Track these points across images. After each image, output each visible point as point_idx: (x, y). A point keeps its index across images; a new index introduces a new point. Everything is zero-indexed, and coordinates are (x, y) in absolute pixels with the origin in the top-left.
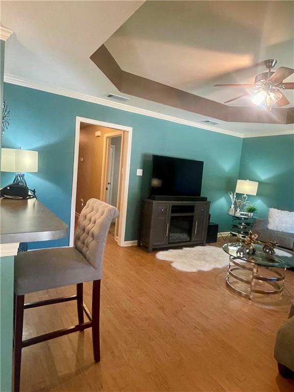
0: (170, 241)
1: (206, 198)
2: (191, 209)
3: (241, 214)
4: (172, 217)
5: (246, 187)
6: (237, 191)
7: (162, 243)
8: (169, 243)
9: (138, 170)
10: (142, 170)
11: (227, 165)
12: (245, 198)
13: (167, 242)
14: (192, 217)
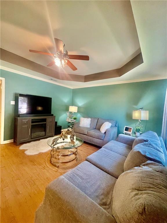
0: (32, 138)
1: (53, 115)
2: (45, 120)
3: (71, 121)
4: (32, 125)
5: (73, 109)
6: (70, 111)
7: (27, 139)
8: (31, 139)
9: (11, 101)
10: (14, 102)
11: (66, 100)
12: (73, 114)
13: (30, 138)
14: (46, 124)
